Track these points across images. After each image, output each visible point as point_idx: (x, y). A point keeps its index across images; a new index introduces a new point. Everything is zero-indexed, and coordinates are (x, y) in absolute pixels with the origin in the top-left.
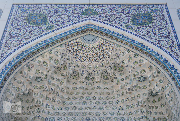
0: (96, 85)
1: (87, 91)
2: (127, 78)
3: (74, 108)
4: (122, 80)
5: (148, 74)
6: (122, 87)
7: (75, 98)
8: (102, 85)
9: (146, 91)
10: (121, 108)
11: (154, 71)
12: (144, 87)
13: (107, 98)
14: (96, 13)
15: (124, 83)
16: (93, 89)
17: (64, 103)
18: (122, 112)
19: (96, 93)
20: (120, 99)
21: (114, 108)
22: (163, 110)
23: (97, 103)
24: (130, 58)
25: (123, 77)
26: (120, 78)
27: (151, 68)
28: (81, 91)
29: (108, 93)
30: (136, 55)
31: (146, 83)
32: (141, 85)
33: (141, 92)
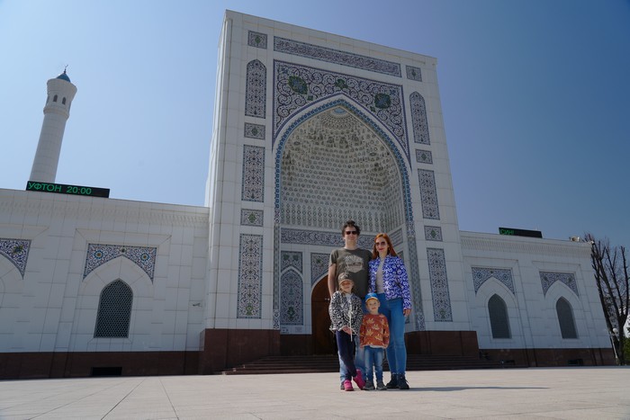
0: (334, 148)
1: (327, 153)
2: (361, 149)
3: (318, 167)
4: (357, 149)
5: (379, 152)
6: (356, 155)
7: (318, 158)
8: (338, 149)
9: (373, 163)
10: (352, 172)
11: (385, 152)
12: (373, 160)
13: (342, 162)
14: (346, 87)
15: (357, 152)
16: (331, 151)
17: (310, 162)
18: (352, 175)
19: (334, 155)
20: (352, 164)
21: (347, 172)
22: (381, 178)
23: (335, 165)
24: (368, 136)
25: (358, 147)
26: (355, 147)
27: (382, 148)
28: (322, 152)
29: (343, 157)
30: (374, 136)
31: (375, 158)
32: (371, 157)
33: (370, 163)
